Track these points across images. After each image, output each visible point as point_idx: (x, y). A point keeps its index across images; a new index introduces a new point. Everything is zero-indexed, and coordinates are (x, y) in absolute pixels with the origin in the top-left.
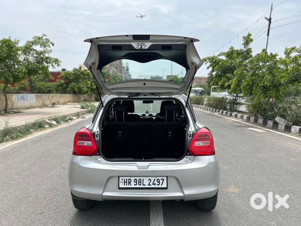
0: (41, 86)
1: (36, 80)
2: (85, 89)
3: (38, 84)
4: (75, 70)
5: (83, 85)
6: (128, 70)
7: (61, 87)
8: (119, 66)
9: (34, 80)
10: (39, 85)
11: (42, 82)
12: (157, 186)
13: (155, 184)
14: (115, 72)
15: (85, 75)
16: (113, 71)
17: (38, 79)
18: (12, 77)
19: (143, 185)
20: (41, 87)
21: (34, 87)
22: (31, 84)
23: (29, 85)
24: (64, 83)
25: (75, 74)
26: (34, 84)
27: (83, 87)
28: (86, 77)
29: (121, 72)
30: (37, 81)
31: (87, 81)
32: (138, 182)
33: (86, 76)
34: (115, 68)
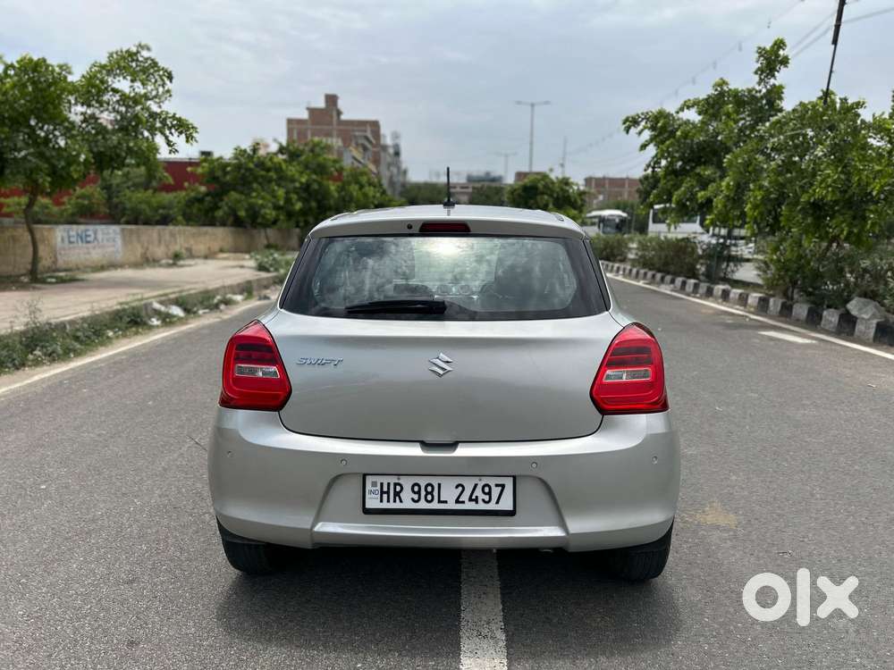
0: (140, 203)
1: (125, 185)
2: (268, 211)
3: (130, 199)
4: (240, 153)
5: (262, 200)
6: (397, 154)
7: (196, 205)
8: (370, 142)
9: (118, 185)
10: (134, 199)
11: (142, 190)
12: (481, 506)
13: (476, 500)
14: (360, 162)
15: (268, 170)
16: (354, 158)
17: (130, 183)
18: (49, 175)
19: (440, 502)
20: (139, 206)
21: (120, 206)
22: (110, 198)
23: (104, 201)
24: (207, 194)
25: (238, 167)
26: (117, 197)
27: (262, 206)
28: (271, 177)
29: (377, 162)
30: (128, 188)
31: (276, 188)
32: (423, 493)
33: (273, 174)
34: (361, 149)
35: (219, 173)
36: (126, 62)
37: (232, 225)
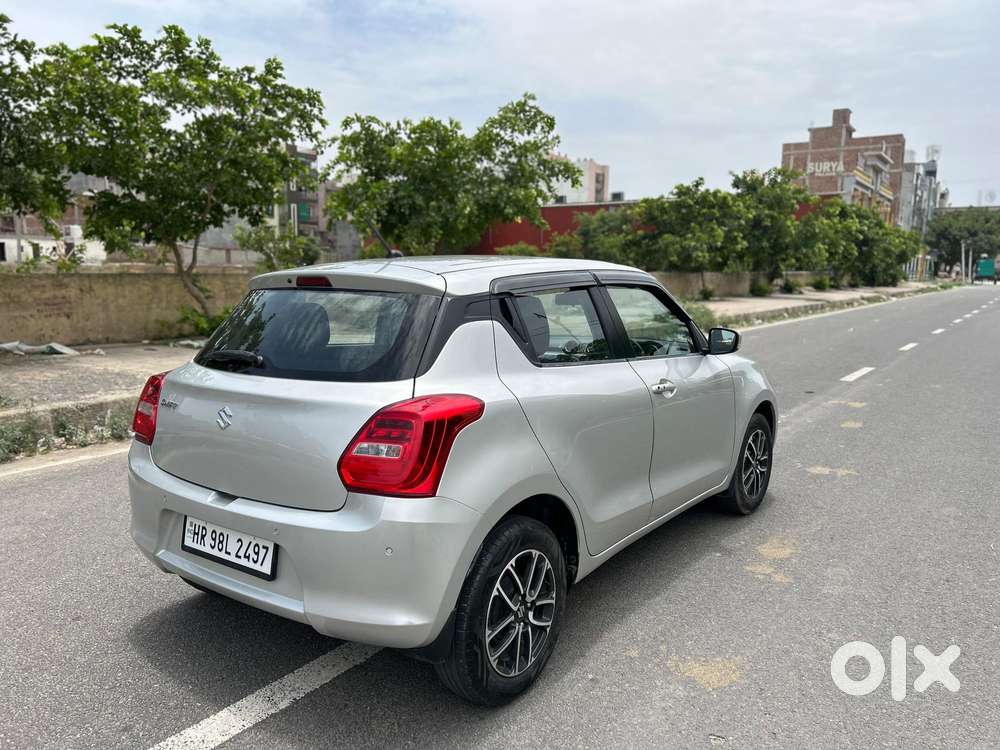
0: (612, 247)
1: (602, 230)
2: (700, 254)
3: (602, 244)
4: (682, 192)
5: (697, 243)
6: (931, 173)
8: (885, 162)
9: (595, 230)
10: (607, 245)
11: (615, 234)
13: (248, 558)
14: (867, 188)
15: (712, 206)
16: (858, 183)
17: (606, 228)
19: (226, 552)
20: (610, 250)
21: (595, 252)
22: (585, 244)
23: (581, 246)
24: (644, 238)
25: (677, 206)
26: (593, 242)
27: (695, 249)
28: (714, 214)
29: (895, 186)
30: (603, 232)
31: (716, 227)
32: (217, 541)
33: (716, 212)
34: (871, 173)
35: (656, 213)
36: (523, 115)
37: (666, 270)
